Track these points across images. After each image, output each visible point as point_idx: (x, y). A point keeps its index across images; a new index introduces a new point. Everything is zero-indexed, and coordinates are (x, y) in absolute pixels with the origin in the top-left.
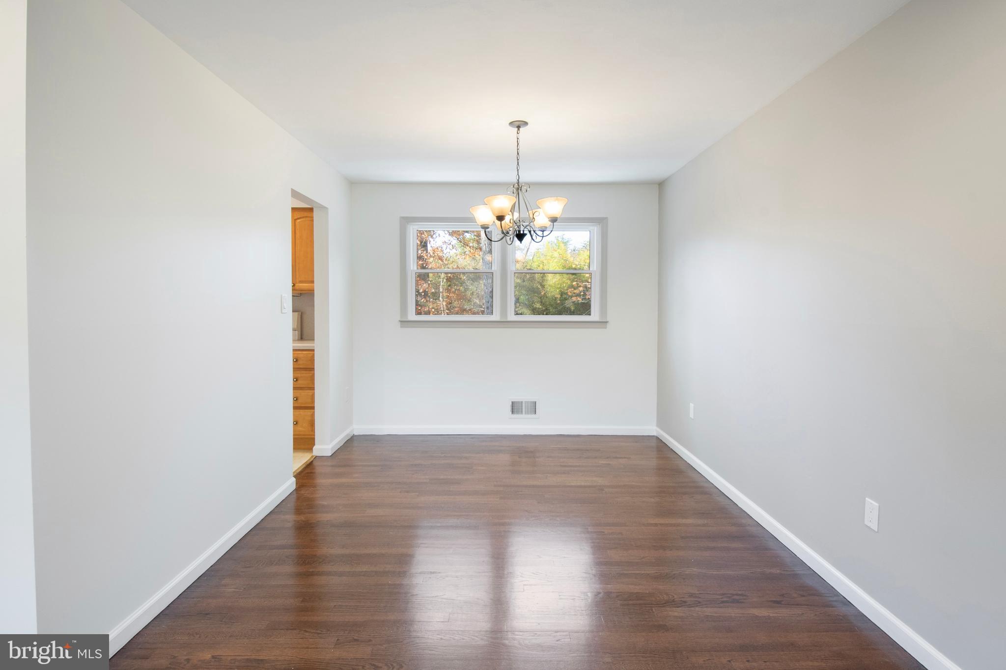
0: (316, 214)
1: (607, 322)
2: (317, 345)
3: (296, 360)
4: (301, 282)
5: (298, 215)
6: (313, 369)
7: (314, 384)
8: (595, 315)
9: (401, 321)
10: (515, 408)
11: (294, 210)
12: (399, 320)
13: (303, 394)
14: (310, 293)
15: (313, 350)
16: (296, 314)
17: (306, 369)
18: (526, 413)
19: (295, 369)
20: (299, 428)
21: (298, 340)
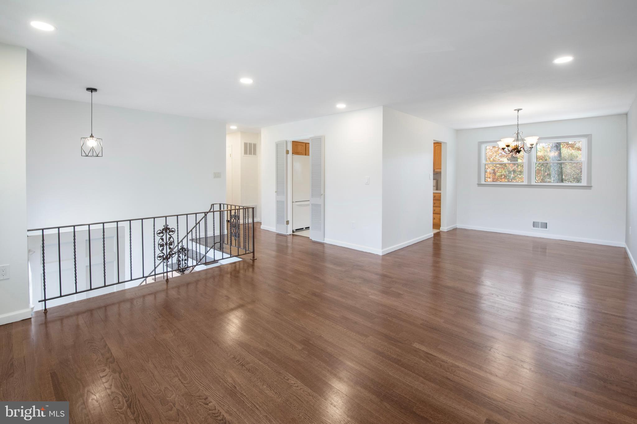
0: (442, 145)
1: (591, 186)
2: (442, 192)
3: (434, 197)
4: (437, 169)
5: (436, 145)
6: (440, 200)
7: (441, 205)
8: (584, 183)
9: (478, 184)
10: (535, 225)
11: (434, 143)
12: (477, 183)
13: (437, 209)
14: (440, 173)
15: (441, 193)
16: (435, 181)
17: (438, 200)
18: (541, 227)
19: (434, 200)
20: (435, 221)
21: (436, 190)
